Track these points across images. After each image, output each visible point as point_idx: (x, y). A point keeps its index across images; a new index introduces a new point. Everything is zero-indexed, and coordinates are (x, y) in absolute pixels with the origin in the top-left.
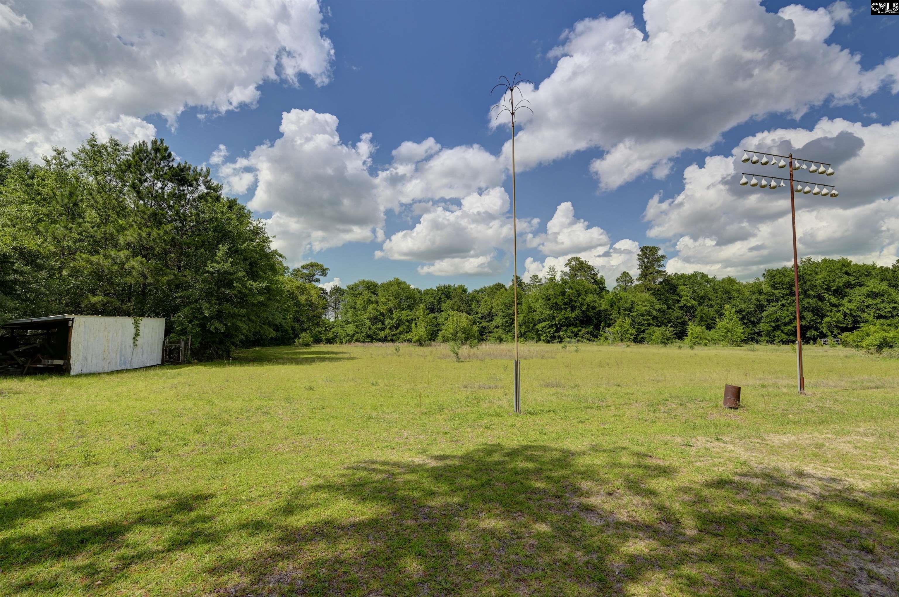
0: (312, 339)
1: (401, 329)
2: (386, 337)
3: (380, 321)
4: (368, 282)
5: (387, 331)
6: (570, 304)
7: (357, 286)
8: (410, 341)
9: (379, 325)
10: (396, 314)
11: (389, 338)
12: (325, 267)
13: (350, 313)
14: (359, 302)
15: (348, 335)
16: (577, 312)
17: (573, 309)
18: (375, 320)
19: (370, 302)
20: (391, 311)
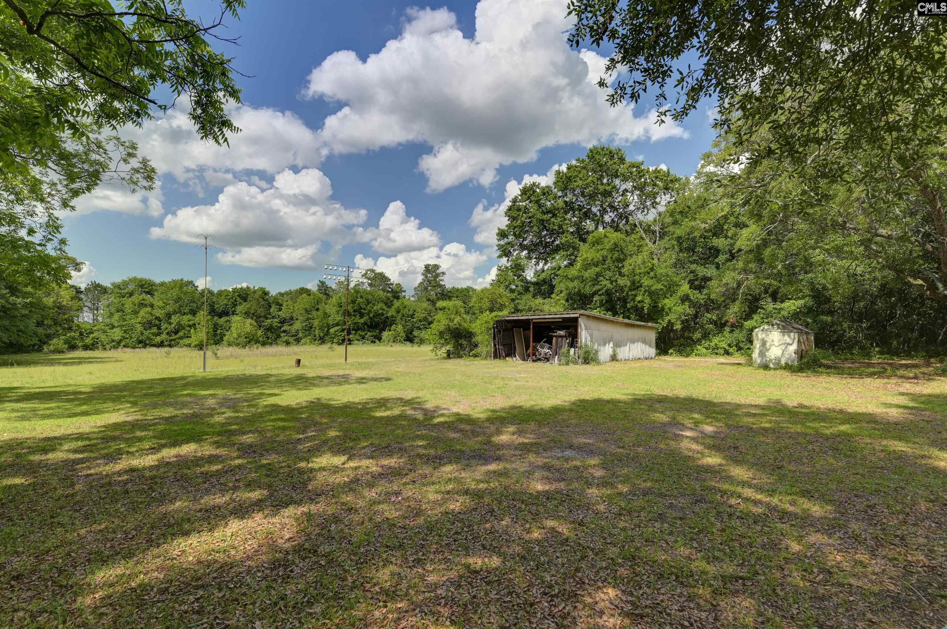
0: (66, 346)
1: (181, 334)
2: (162, 342)
3: (156, 325)
4: (141, 280)
5: (164, 336)
6: (360, 312)
7: (125, 284)
8: (189, 346)
9: (155, 330)
10: (175, 319)
11: (166, 343)
12: (78, 261)
13: (117, 316)
14: (128, 304)
15: (113, 341)
16: (366, 318)
17: (362, 315)
18: (148, 325)
19: (142, 305)
20: (169, 316)
